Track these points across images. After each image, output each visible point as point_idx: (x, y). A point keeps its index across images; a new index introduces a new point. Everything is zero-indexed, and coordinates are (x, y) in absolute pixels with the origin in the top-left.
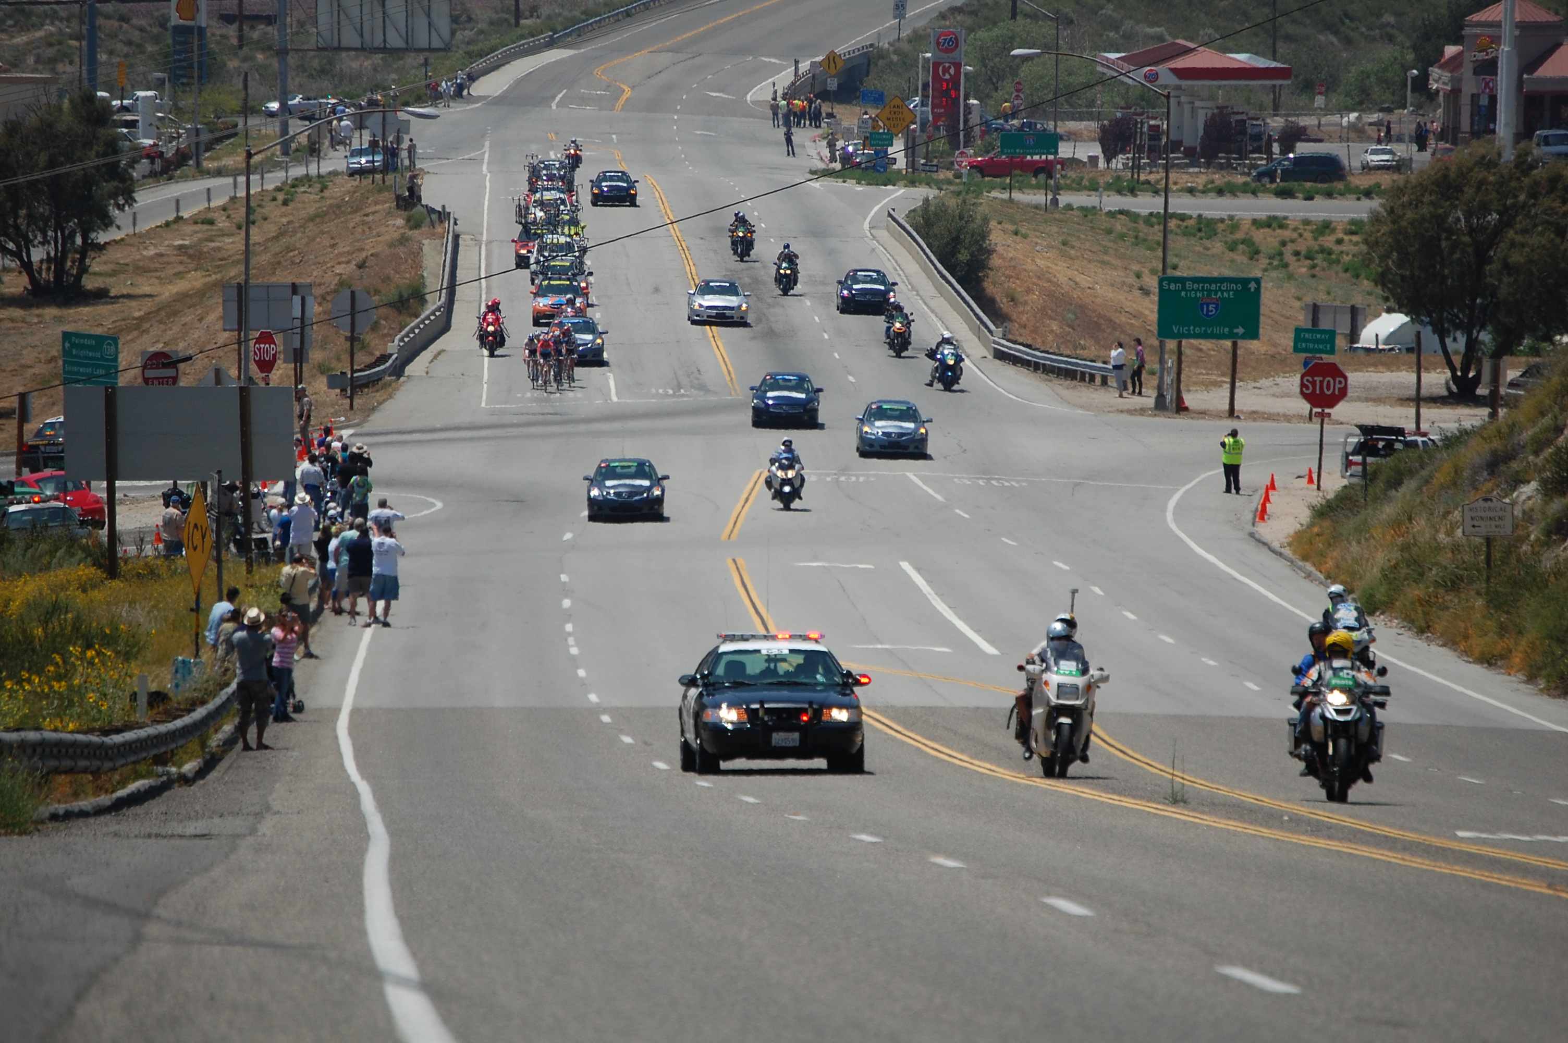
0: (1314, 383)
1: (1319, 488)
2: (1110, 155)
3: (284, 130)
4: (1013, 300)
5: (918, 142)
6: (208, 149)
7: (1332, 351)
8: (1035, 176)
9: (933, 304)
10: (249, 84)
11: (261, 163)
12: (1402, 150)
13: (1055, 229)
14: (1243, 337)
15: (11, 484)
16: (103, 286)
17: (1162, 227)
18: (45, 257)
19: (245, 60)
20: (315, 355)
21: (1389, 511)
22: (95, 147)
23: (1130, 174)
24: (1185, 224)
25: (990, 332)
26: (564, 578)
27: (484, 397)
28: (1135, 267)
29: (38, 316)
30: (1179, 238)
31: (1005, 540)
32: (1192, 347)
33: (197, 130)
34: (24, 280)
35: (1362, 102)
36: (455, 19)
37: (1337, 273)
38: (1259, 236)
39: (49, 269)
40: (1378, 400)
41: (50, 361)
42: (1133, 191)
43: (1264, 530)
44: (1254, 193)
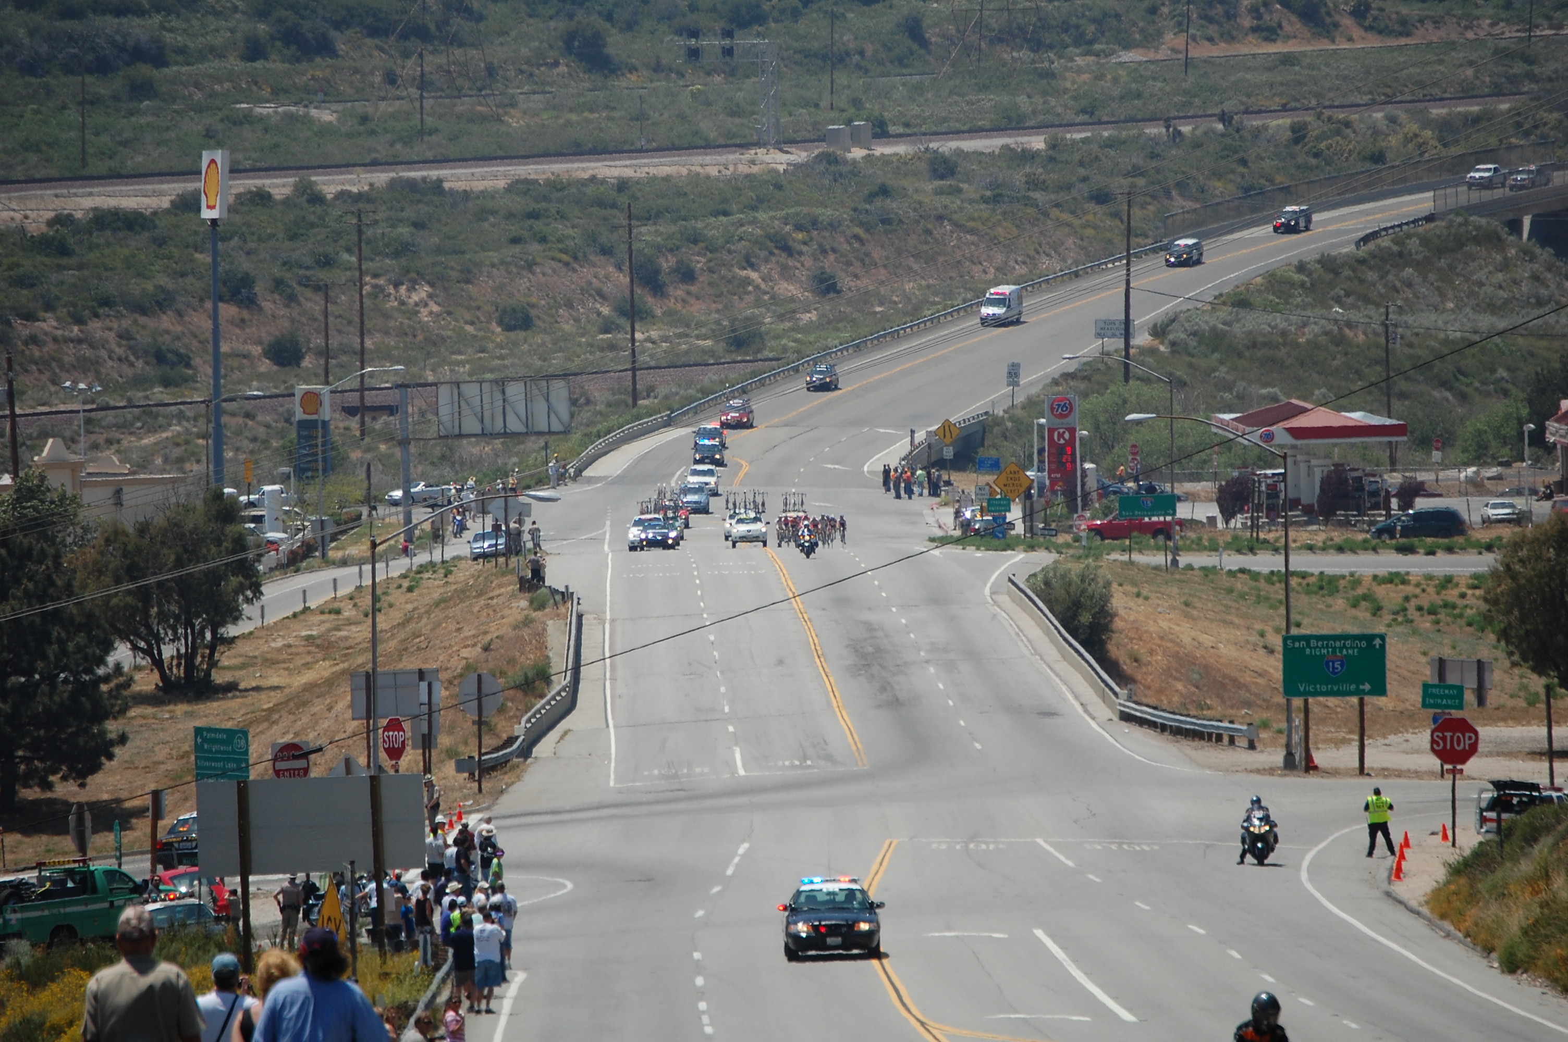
0: (1444, 739)
1: (1454, 845)
2: (1228, 514)
3: (408, 519)
4: (1136, 660)
5: (1037, 507)
6: (334, 538)
7: (1460, 707)
8: (1154, 536)
9: (1057, 667)
10: (372, 474)
11: (385, 551)
12: (1521, 503)
13: (1175, 590)
14: (1371, 693)
15: (145, 882)
16: (231, 680)
17: (1283, 586)
18: (175, 653)
19: (368, 450)
20: (444, 741)
21: (1526, 867)
22: (225, 544)
23: (1249, 534)
24: (1304, 582)
25: (1115, 694)
26: (697, 955)
27: (612, 776)
28: (1259, 626)
29: (170, 712)
30: (1303, 596)
31: (1138, 903)
32: (1320, 704)
33: (322, 522)
34: (156, 677)
35: (1480, 456)
36: (574, 402)
37: (1461, 627)
38: (1381, 591)
39: (179, 665)
40: (1510, 755)
41: (182, 757)
42: (1252, 550)
43: (1400, 888)
44: (1375, 549)
